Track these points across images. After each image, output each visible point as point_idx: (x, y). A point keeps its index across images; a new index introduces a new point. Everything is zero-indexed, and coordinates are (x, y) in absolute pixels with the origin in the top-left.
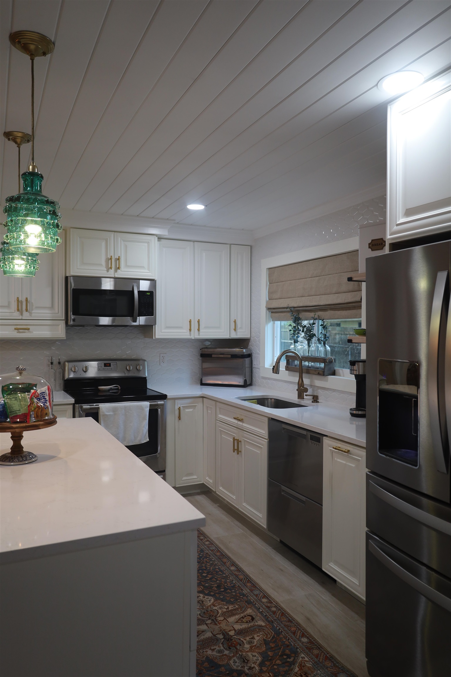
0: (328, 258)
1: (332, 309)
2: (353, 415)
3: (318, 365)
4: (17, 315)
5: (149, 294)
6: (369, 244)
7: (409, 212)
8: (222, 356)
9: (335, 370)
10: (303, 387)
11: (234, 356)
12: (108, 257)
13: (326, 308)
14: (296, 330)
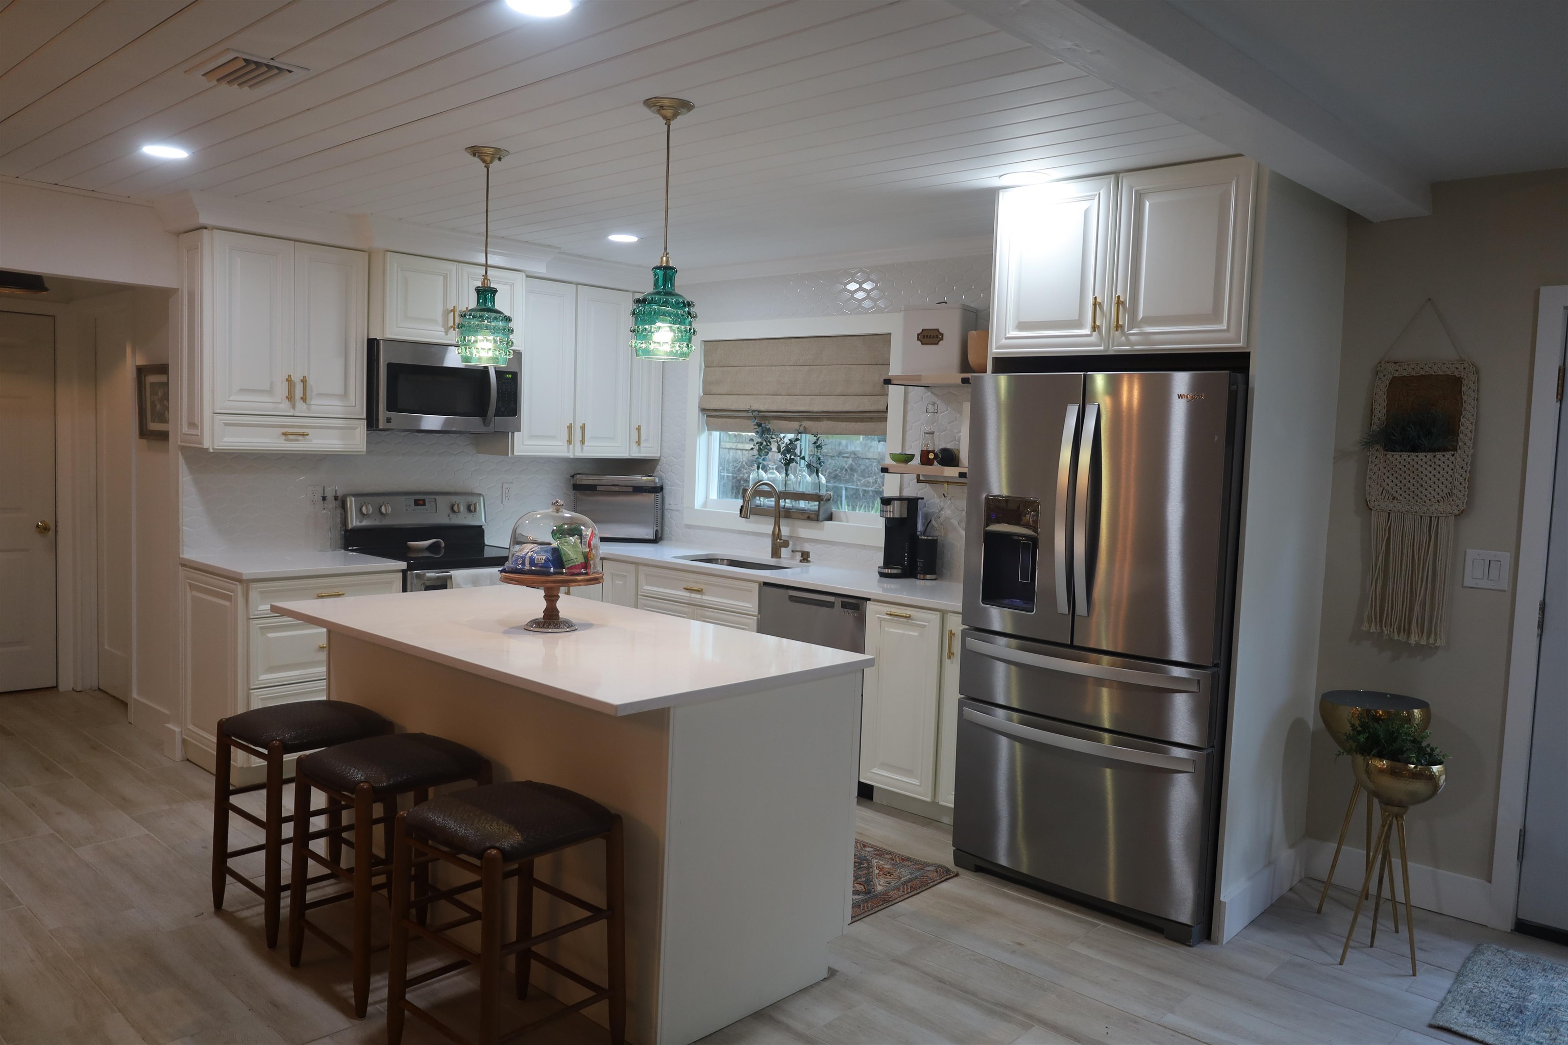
0: (827, 338)
1: (829, 419)
2: (882, 575)
3: (802, 504)
4: (285, 407)
5: (510, 376)
6: (918, 335)
7: (1021, 326)
8: (616, 489)
9: (832, 513)
10: (780, 540)
11: (639, 490)
12: (448, 308)
13: (821, 417)
14: (763, 449)
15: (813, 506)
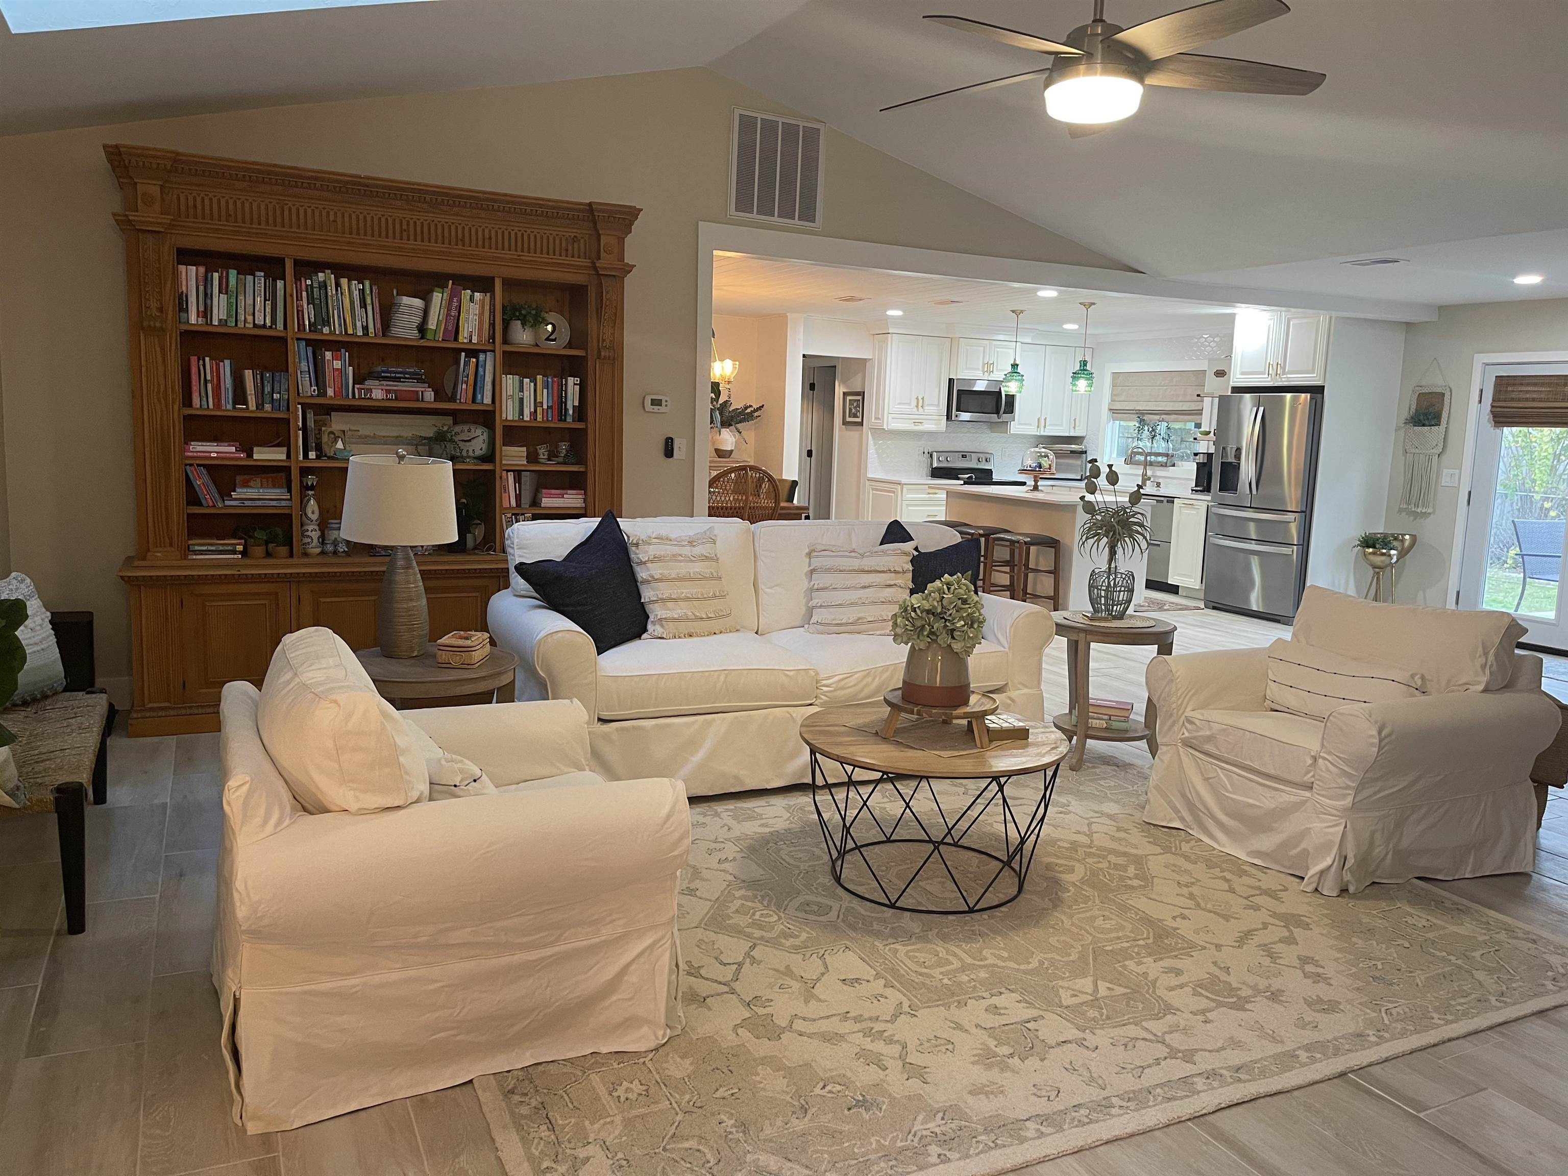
0: (1176, 372)
3: (1159, 458)
4: (915, 410)
6: (1215, 372)
9: (1173, 463)
10: (1146, 476)
11: (1073, 452)
12: (984, 362)
13: (1171, 413)
14: (1140, 430)
15: (1164, 459)
